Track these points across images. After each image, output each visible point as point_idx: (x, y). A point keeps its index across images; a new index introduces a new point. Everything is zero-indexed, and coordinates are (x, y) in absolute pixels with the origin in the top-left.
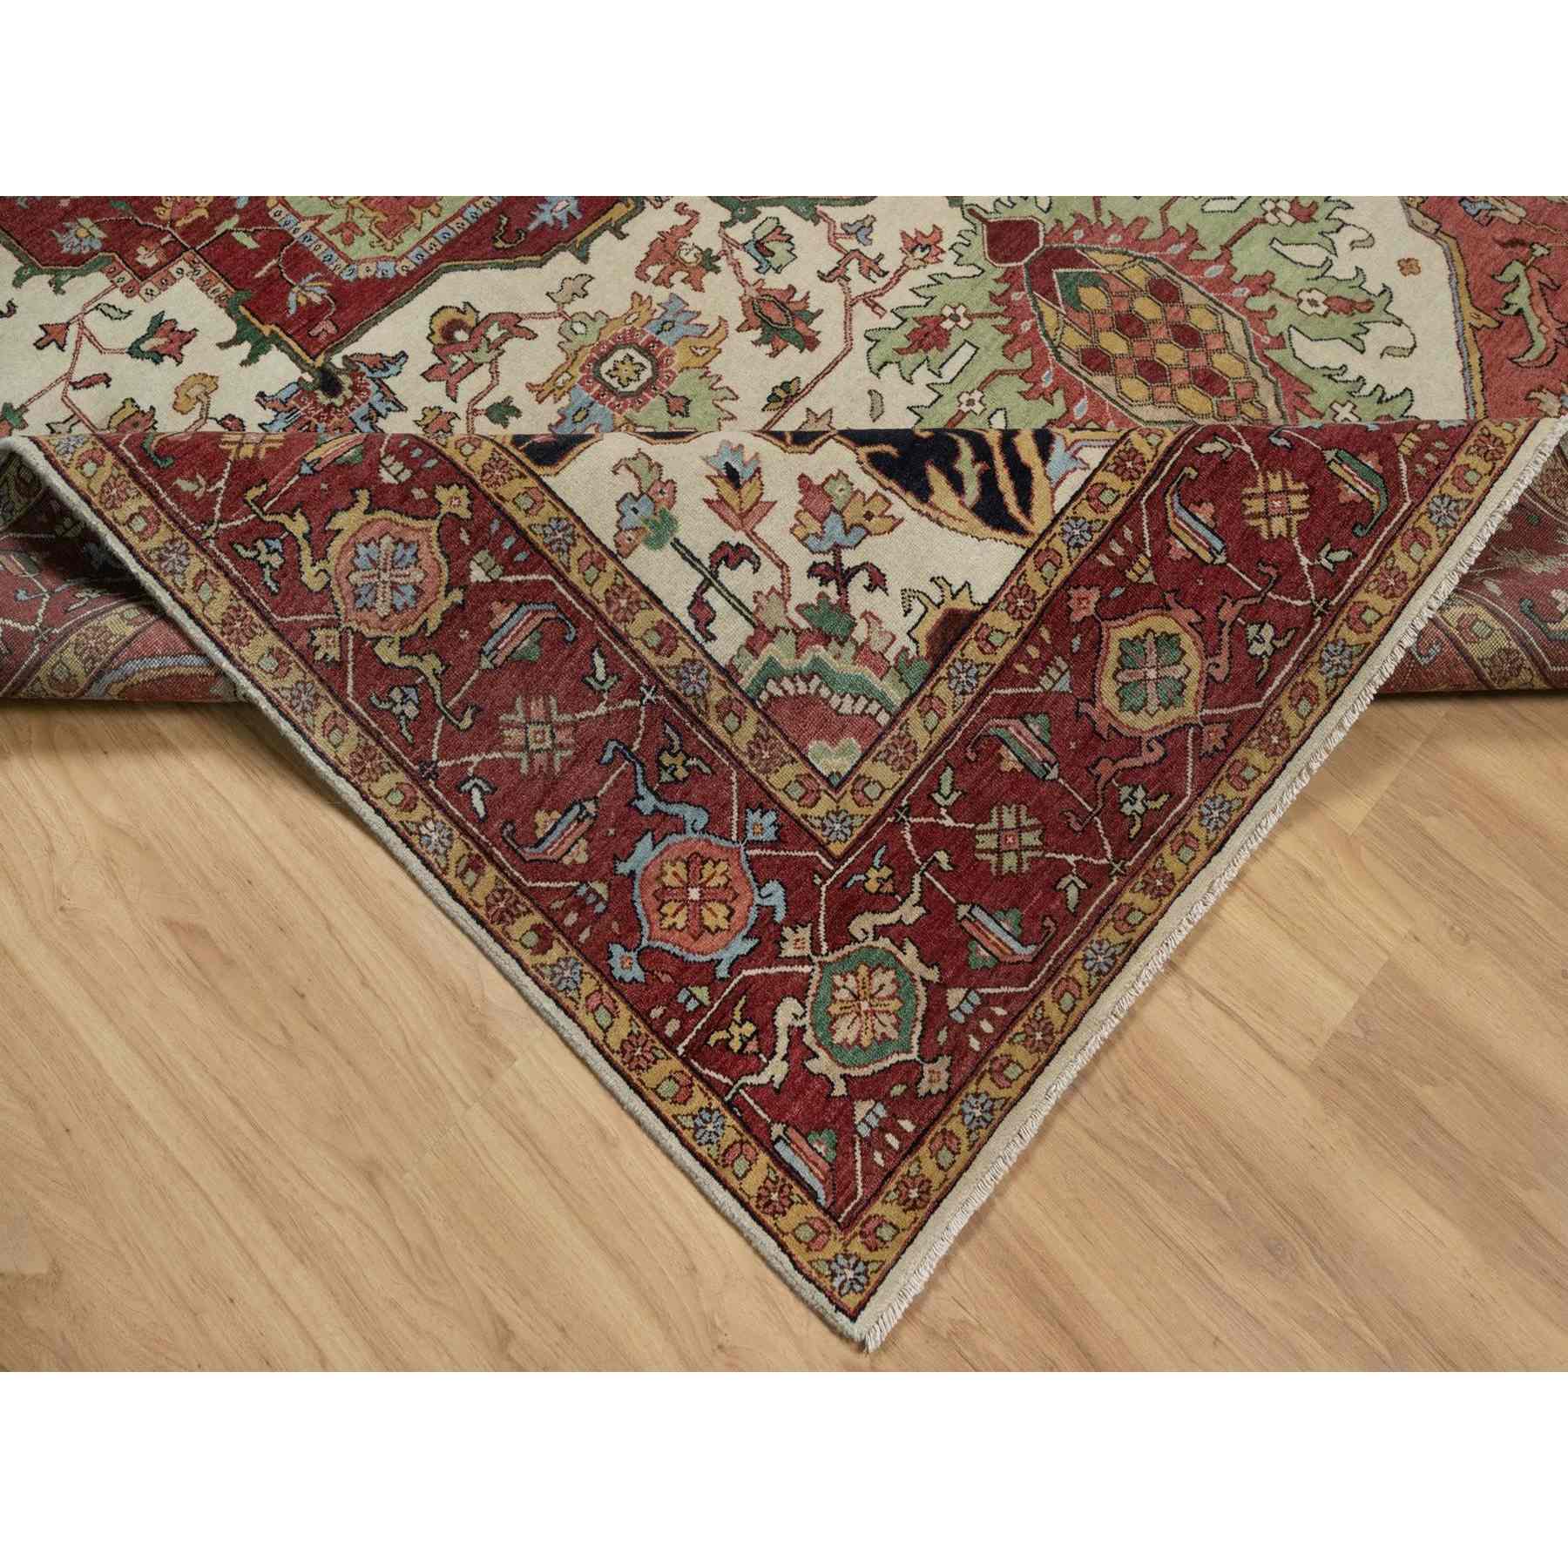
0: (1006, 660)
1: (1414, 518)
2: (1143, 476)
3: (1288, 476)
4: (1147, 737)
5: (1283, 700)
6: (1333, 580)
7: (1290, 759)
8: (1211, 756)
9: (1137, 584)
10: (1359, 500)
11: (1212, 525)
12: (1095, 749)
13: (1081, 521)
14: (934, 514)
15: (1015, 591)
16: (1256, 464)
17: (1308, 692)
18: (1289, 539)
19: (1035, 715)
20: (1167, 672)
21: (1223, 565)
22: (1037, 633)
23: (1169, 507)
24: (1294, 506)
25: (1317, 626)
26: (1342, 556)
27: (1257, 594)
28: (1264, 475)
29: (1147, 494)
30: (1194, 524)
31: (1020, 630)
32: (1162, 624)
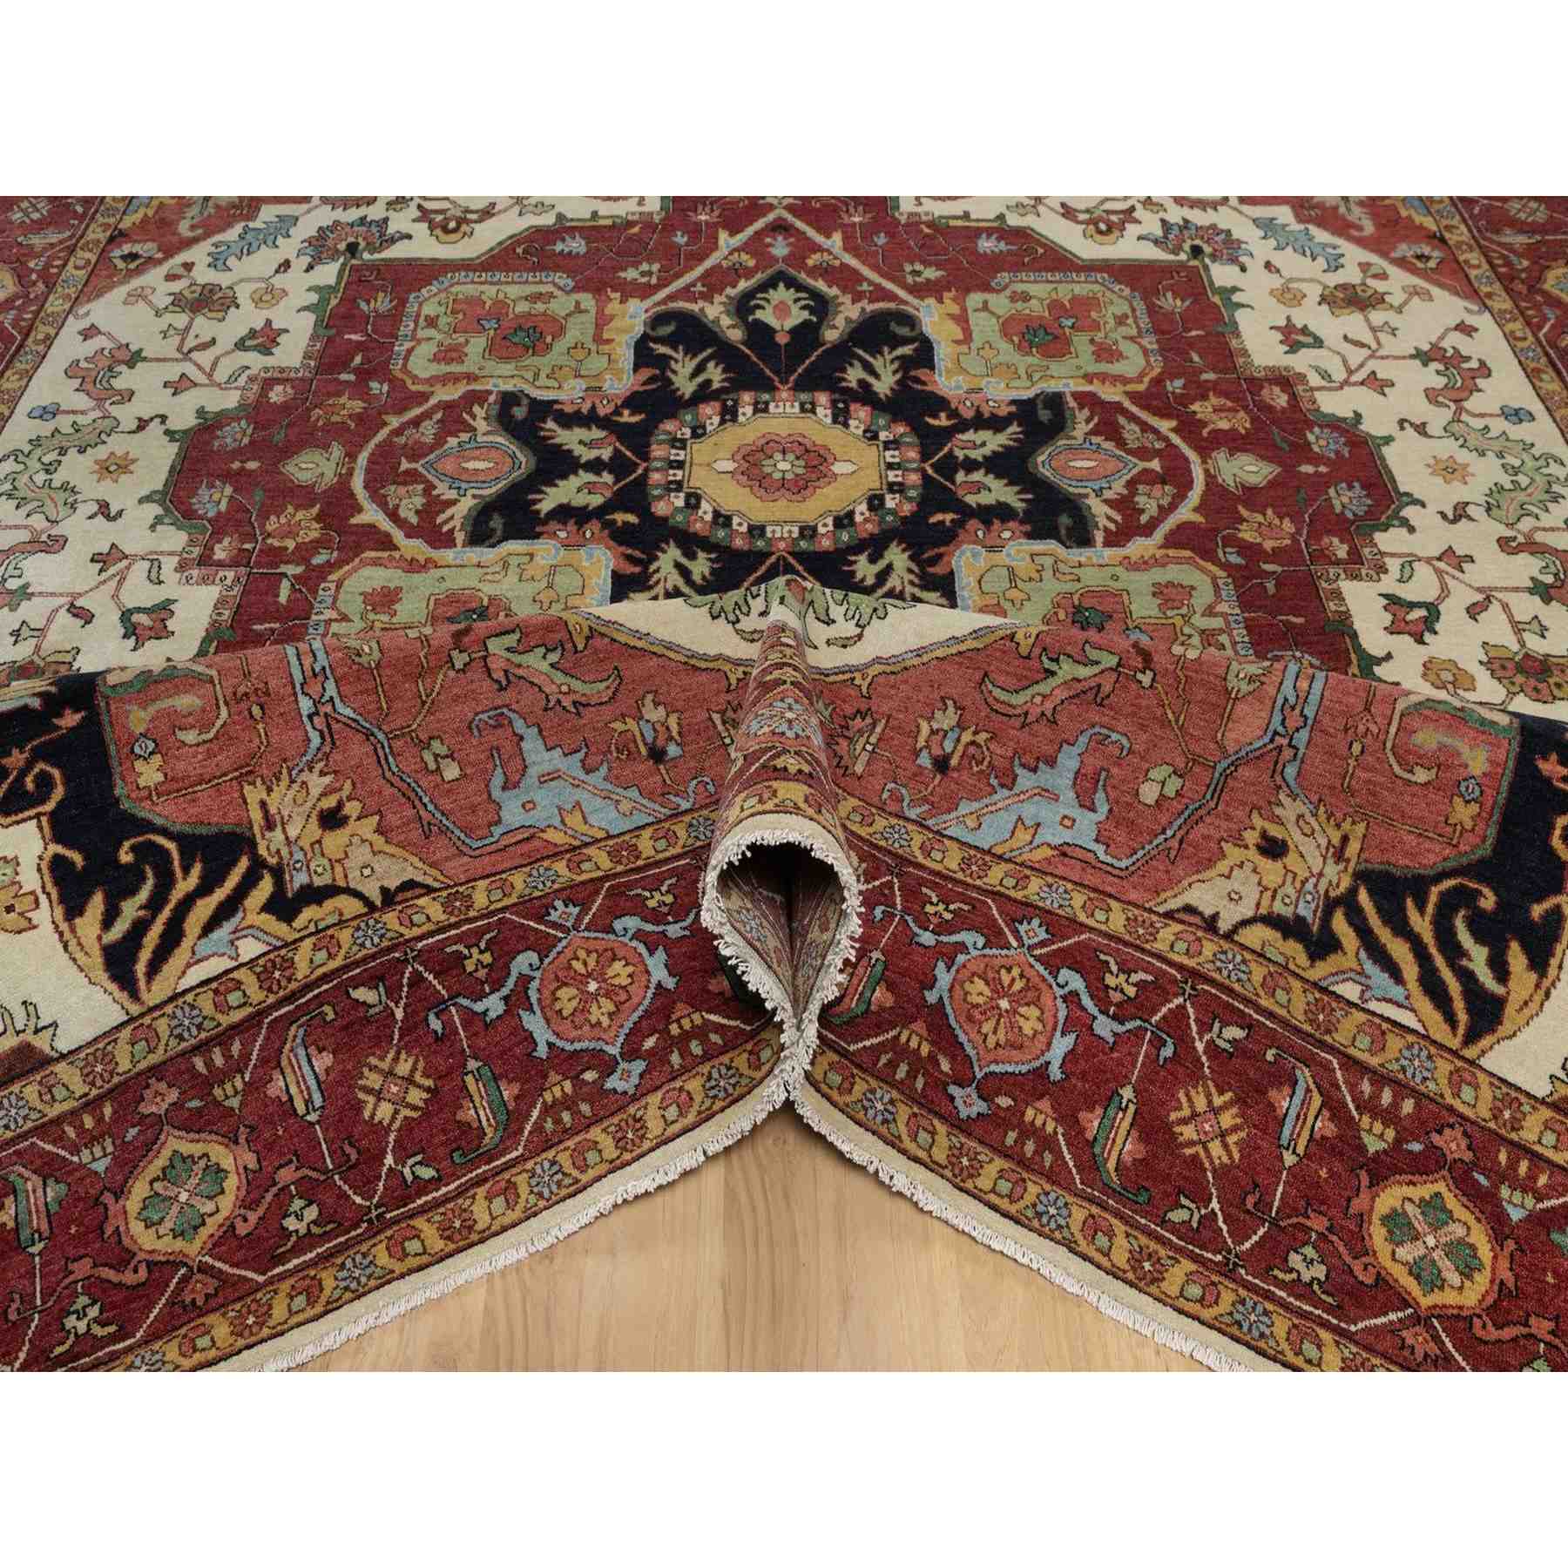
0: (59, 1117)
1: (514, 1171)
2: (282, 993)
3: (421, 1065)
4: (141, 1256)
5: (285, 1286)
6: (403, 1192)
7: (249, 1347)
8: (184, 1308)
9: (220, 1104)
10: (475, 1125)
11: (322, 1077)
12: (87, 1245)
13: (195, 1012)
14: (67, 935)
15: (99, 1054)
16: (396, 1037)
17: (312, 1292)
18: (388, 1130)
19: (57, 1182)
20: (195, 1201)
21: (311, 1124)
22: (101, 1107)
23: (290, 1038)
24: (409, 1099)
25: (359, 1231)
26: (427, 1173)
27: (326, 1171)
28: (398, 1053)
29: (276, 1014)
30: (306, 1069)
31: (86, 1095)
32: (222, 1156)
